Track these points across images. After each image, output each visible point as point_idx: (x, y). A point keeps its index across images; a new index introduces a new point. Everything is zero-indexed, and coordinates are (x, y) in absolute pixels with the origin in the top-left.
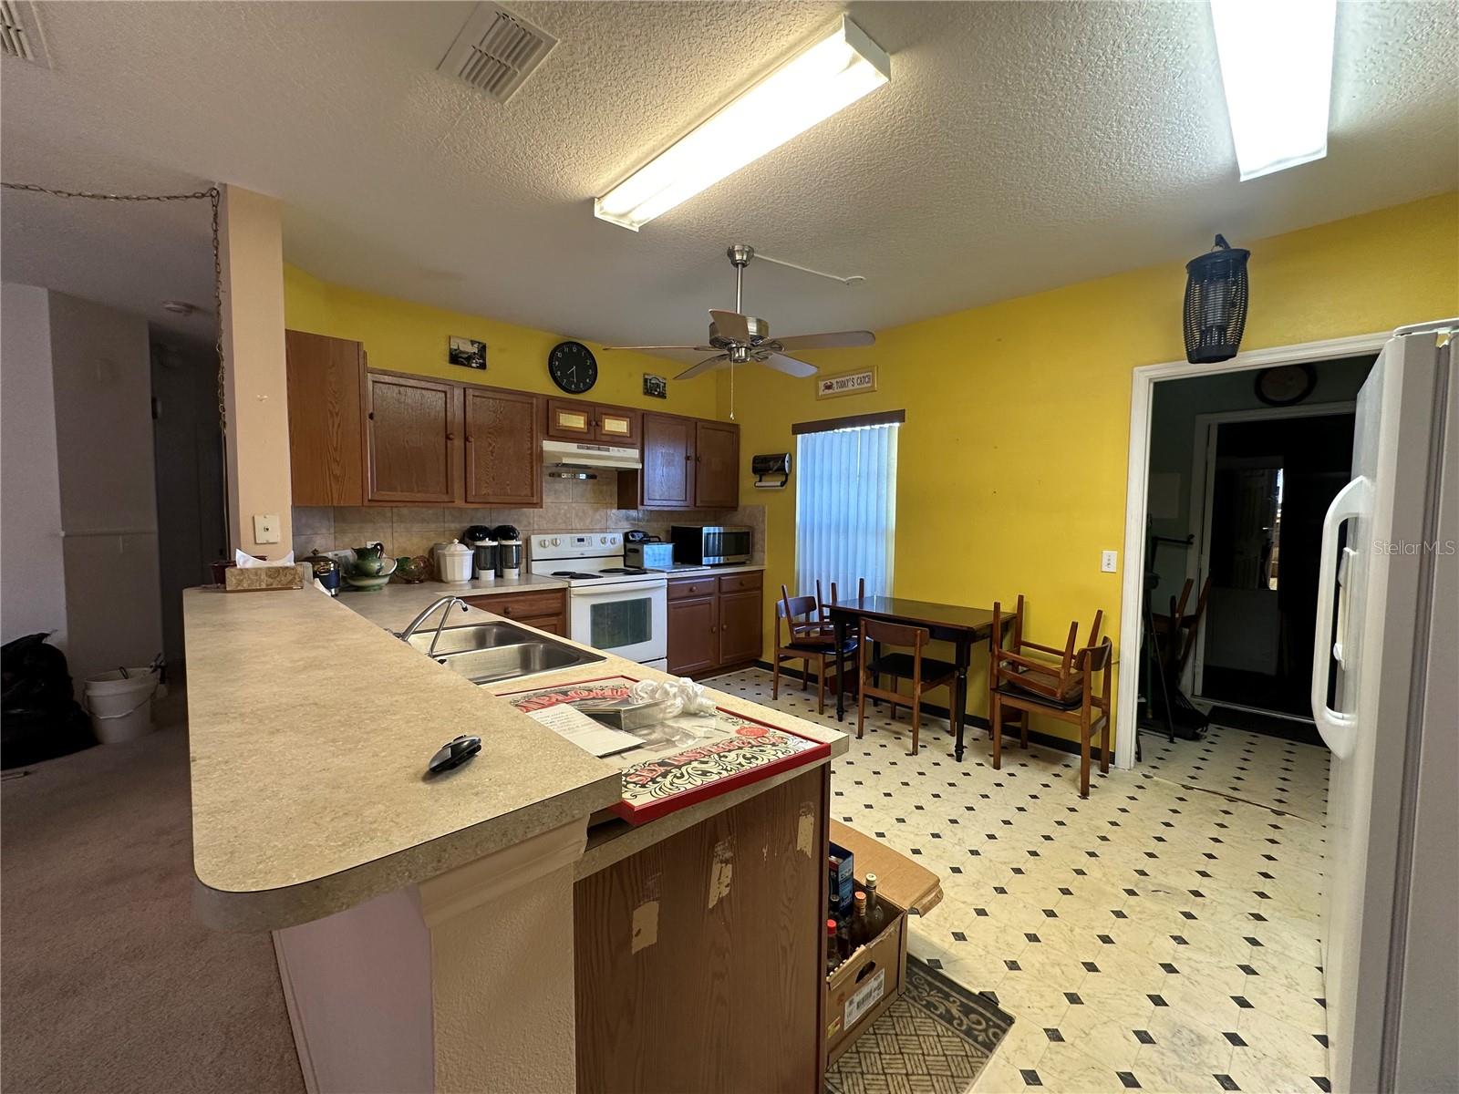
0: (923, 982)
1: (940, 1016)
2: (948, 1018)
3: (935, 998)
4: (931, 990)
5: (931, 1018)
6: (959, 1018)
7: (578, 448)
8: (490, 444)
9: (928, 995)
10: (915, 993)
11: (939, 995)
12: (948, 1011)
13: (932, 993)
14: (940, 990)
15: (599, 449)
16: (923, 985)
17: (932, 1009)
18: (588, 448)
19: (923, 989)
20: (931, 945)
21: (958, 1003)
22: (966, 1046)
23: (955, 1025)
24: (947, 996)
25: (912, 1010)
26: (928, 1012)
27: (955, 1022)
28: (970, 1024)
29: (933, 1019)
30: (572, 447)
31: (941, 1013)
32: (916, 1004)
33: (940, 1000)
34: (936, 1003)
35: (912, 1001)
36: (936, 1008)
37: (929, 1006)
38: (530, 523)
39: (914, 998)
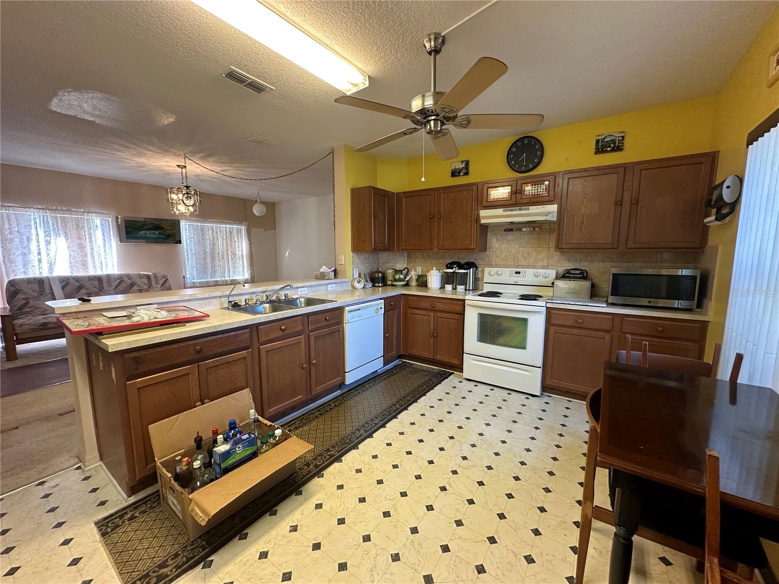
0: (196, 554)
1: (167, 561)
2: (163, 565)
3: (180, 560)
4: (187, 558)
5: (167, 555)
6: (158, 571)
7: (504, 211)
8: (450, 218)
9: (184, 556)
10: (189, 548)
11: (181, 563)
12: (167, 566)
13: (185, 558)
14: (184, 563)
15: (520, 210)
16: (193, 553)
17: (173, 556)
18: (511, 210)
19: (190, 553)
20: (226, 564)
21: (169, 573)
22: (137, 573)
23: (156, 568)
24: (177, 567)
25: (178, 545)
26: (172, 554)
27: (157, 569)
28: (150, 577)
29: (166, 556)
30: (500, 211)
31: (167, 562)
32: (180, 548)
33: (177, 562)
34: (176, 559)
35: (185, 545)
36: (173, 559)
37: (176, 555)
38: (490, 261)
39: (186, 547)
